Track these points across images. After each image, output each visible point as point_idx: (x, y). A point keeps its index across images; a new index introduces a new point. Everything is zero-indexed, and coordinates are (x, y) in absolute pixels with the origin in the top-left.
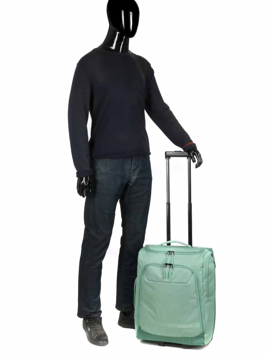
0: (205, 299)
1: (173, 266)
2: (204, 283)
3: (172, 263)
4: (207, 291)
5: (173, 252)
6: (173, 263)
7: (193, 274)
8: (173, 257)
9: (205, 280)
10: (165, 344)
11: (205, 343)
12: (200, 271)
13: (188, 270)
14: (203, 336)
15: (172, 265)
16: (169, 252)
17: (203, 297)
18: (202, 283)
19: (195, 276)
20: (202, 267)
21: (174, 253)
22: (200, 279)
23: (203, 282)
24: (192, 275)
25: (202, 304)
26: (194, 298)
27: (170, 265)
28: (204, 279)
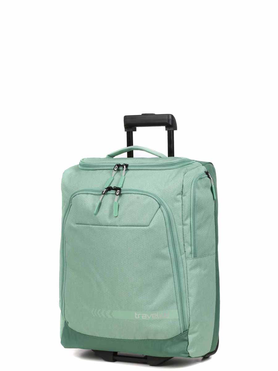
0: (189, 262)
1: (122, 192)
2: (187, 228)
3: (119, 186)
4: (192, 243)
5: (127, 166)
6: (122, 187)
7: (162, 207)
8: (125, 174)
9: (188, 222)
10: (116, 358)
11: (189, 351)
12: (177, 201)
13: (152, 199)
14: (186, 338)
15: (120, 189)
16: (119, 166)
17: (183, 256)
18: (181, 227)
19: (164, 211)
20: (182, 193)
21: (129, 168)
22: (177, 218)
23: (183, 224)
24: (160, 210)
25: (181, 270)
26: (164, 257)
27: (116, 189)
28: (184, 218)
